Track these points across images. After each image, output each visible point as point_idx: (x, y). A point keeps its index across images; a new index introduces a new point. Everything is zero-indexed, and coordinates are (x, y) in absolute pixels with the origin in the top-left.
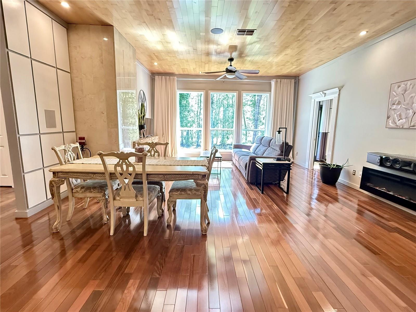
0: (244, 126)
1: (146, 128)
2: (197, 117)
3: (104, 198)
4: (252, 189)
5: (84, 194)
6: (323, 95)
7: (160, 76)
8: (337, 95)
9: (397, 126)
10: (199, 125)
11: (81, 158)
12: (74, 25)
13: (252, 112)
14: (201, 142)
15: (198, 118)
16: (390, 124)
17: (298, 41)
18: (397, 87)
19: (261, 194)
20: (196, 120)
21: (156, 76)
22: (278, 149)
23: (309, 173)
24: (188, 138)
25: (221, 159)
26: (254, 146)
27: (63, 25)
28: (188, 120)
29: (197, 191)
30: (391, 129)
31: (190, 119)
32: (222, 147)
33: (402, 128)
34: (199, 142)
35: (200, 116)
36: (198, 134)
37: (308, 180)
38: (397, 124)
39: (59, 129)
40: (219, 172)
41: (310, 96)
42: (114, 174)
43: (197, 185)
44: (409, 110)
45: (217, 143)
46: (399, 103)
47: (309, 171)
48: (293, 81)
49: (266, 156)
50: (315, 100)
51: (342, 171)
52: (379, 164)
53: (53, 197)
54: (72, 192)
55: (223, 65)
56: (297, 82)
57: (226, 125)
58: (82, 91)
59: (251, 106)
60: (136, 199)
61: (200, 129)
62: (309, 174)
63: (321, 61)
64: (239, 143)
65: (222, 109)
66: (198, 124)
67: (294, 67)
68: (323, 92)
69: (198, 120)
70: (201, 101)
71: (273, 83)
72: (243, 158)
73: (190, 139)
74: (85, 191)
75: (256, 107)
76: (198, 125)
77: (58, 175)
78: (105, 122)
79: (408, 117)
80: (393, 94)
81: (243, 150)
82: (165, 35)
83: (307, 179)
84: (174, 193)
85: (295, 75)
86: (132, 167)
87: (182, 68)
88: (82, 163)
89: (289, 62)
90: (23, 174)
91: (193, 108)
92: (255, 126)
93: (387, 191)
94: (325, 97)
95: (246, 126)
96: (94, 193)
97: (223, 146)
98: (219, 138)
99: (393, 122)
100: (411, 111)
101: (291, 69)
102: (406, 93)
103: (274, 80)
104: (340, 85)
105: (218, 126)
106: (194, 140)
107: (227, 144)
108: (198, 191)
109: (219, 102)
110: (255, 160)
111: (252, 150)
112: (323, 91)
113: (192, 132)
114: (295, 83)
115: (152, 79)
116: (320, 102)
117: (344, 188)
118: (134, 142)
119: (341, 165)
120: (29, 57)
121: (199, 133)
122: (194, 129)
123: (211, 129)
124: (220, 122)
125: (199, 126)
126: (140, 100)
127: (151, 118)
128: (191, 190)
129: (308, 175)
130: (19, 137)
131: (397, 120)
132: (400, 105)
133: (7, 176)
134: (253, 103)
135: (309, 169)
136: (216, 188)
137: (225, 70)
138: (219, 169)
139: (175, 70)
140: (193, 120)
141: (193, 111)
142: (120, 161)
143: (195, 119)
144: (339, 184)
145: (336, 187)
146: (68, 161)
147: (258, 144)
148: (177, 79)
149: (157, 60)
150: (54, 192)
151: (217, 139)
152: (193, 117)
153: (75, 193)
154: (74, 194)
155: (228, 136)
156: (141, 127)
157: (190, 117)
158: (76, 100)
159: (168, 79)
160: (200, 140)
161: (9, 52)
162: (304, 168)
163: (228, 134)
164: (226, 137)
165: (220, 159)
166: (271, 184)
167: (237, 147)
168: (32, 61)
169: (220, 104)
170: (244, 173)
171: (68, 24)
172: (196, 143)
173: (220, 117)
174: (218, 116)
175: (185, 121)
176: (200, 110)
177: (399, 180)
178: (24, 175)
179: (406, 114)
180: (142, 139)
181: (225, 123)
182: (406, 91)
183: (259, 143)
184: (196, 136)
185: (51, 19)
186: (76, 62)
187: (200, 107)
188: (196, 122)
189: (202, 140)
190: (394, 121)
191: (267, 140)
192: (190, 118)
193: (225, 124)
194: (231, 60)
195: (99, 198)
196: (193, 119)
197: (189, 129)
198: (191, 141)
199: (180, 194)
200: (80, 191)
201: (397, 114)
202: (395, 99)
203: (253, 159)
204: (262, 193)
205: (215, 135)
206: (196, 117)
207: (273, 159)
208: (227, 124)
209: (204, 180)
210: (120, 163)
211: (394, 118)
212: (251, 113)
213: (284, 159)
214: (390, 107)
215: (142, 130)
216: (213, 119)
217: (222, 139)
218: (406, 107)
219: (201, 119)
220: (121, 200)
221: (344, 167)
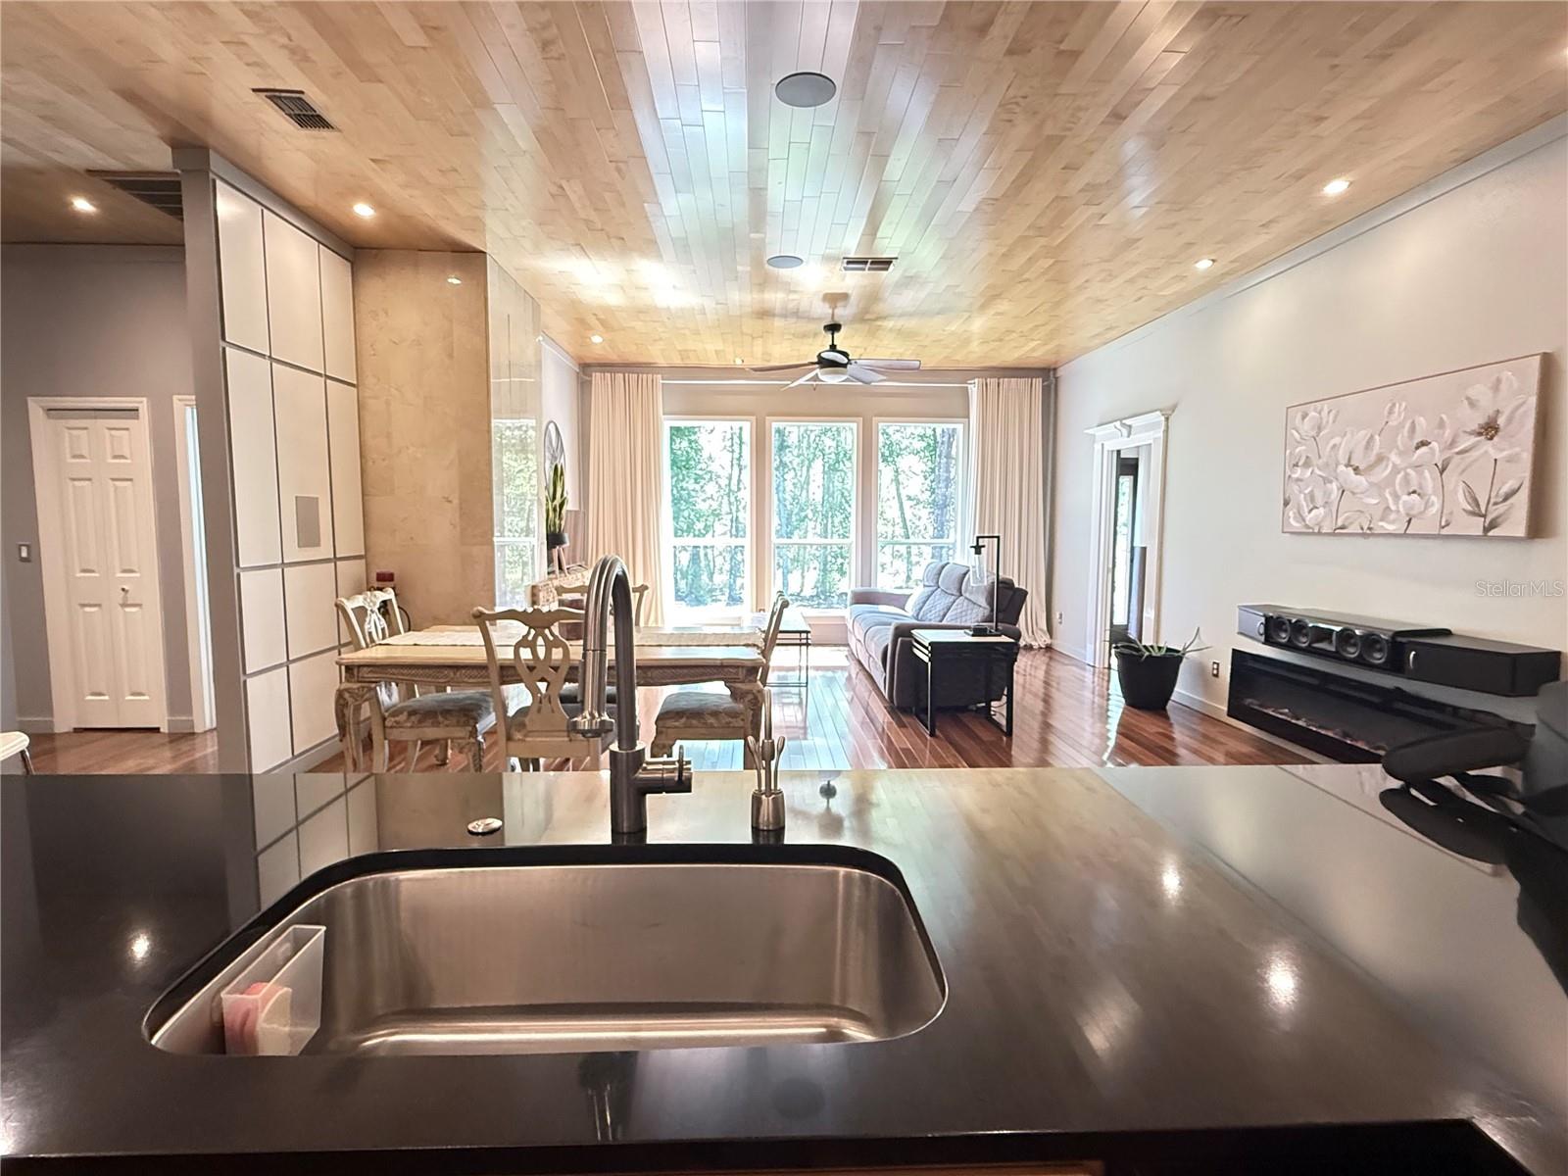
0: (901, 525)
1: (567, 539)
2: (729, 497)
3: (472, 740)
4: (902, 725)
5: (417, 731)
6: (1125, 432)
7: (609, 375)
8: (1161, 434)
9: (1307, 526)
10: (737, 528)
11: (400, 633)
12: (374, 251)
13: (925, 476)
14: (742, 587)
15: (732, 499)
16: (1292, 520)
17: (1025, 284)
18: (1299, 416)
19: (929, 737)
20: (725, 508)
21: (594, 374)
22: (983, 602)
23: (1096, 679)
24: (696, 576)
25: (807, 639)
26: (917, 593)
27: (340, 252)
28: (698, 507)
29: (732, 718)
30: (1294, 536)
31: (702, 506)
32: (819, 604)
33: (1319, 533)
34: (737, 588)
35: (740, 495)
36: (731, 560)
37: (1096, 705)
38: (1307, 523)
39: (325, 551)
40: (803, 680)
41: (1090, 431)
42: (513, 667)
43: (735, 695)
44: (1331, 482)
45: (802, 591)
46: (1307, 464)
47: (1096, 675)
48: (1038, 383)
49: (949, 624)
50: (1103, 445)
51: (1182, 666)
52: (1263, 638)
53: (344, 736)
54: (385, 727)
55: (810, 340)
56: (1053, 386)
57: (833, 522)
58: (389, 436)
59: (922, 454)
60: (568, 736)
61: (739, 541)
62: (1096, 684)
63: (1111, 328)
64: (870, 586)
65: (818, 465)
66: (732, 521)
67: (1032, 344)
68: (1124, 421)
69: (734, 508)
70: (740, 438)
71: (974, 389)
72: (878, 630)
73: (705, 578)
74: (420, 722)
75: (938, 459)
76: (734, 525)
77: (358, 672)
78: (455, 527)
79: (1330, 501)
80: (1292, 435)
81: (883, 608)
82: (632, 270)
83: (1093, 702)
84: (671, 723)
85: (1042, 366)
86: (561, 649)
87: (680, 351)
88: (415, 645)
89: (1014, 332)
90: (242, 678)
91: (714, 467)
92: (935, 525)
93: (1292, 718)
94: (1129, 436)
95: (905, 527)
96: (447, 726)
97: (825, 600)
98: (811, 569)
99: (1298, 515)
100: (1334, 486)
101: (1027, 348)
102: (1321, 434)
103: (976, 380)
104: (1169, 403)
105: (804, 527)
106: (720, 579)
107: (838, 592)
108: (736, 717)
109: (809, 443)
110: (911, 635)
111: (910, 606)
112: (1123, 419)
113: (709, 551)
114: (1046, 390)
115: (582, 383)
116: (1119, 452)
117: (1194, 718)
118: (534, 587)
119: (1180, 649)
120: (264, 355)
121: (736, 553)
122: (719, 540)
123: (775, 540)
124: (810, 516)
125: (736, 530)
126: (547, 454)
127: (577, 509)
128: (715, 714)
129: (1094, 688)
130: (239, 575)
131: (1306, 510)
132: (1310, 470)
133: (146, 698)
134: (929, 445)
135: (1097, 665)
136: (792, 730)
137: (816, 360)
138: (804, 672)
139: (657, 355)
140: (712, 508)
141: (714, 477)
142: (529, 633)
143: (720, 505)
144: (1175, 708)
145: (1167, 717)
146: (372, 641)
147: (931, 589)
148: (661, 382)
149: (601, 329)
150: (347, 719)
151: (803, 577)
152: (715, 497)
153: (391, 727)
154: (388, 730)
155: (842, 564)
156: (554, 539)
157: (704, 496)
158: (370, 463)
159: (633, 384)
160: (739, 581)
161: (227, 349)
162: (1082, 666)
163: (842, 558)
164: (835, 567)
165: (802, 640)
166: (964, 709)
167: (862, 598)
168: (274, 364)
169: (812, 450)
170: (880, 676)
171: (356, 248)
172: (727, 591)
173: (811, 497)
174: (804, 492)
175: (686, 514)
176: (740, 473)
177: (1314, 681)
178: (245, 682)
179: (1325, 492)
180: (556, 578)
181: (832, 517)
182: (1320, 429)
183: (932, 584)
184: (727, 567)
185: (317, 243)
186: (374, 355)
187: (739, 459)
188: (725, 517)
189: (747, 579)
190: (1299, 512)
191: (954, 577)
192: (704, 500)
193: (830, 520)
194: (834, 328)
195: (460, 741)
196: (715, 505)
197: (700, 542)
198: (708, 585)
199: (686, 727)
200: (405, 721)
201: (1305, 494)
202: (1297, 450)
203: (903, 633)
204: (932, 734)
205: (795, 560)
206: (726, 498)
207: (962, 631)
208: (837, 521)
209: (750, 681)
210: (530, 638)
211: (1299, 504)
212: (923, 481)
213: (997, 630)
214: (1288, 473)
215: (555, 547)
216: (787, 503)
217: (822, 573)
218: (1324, 475)
219: (743, 504)
220: (528, 739)
221: (1187, 655)
